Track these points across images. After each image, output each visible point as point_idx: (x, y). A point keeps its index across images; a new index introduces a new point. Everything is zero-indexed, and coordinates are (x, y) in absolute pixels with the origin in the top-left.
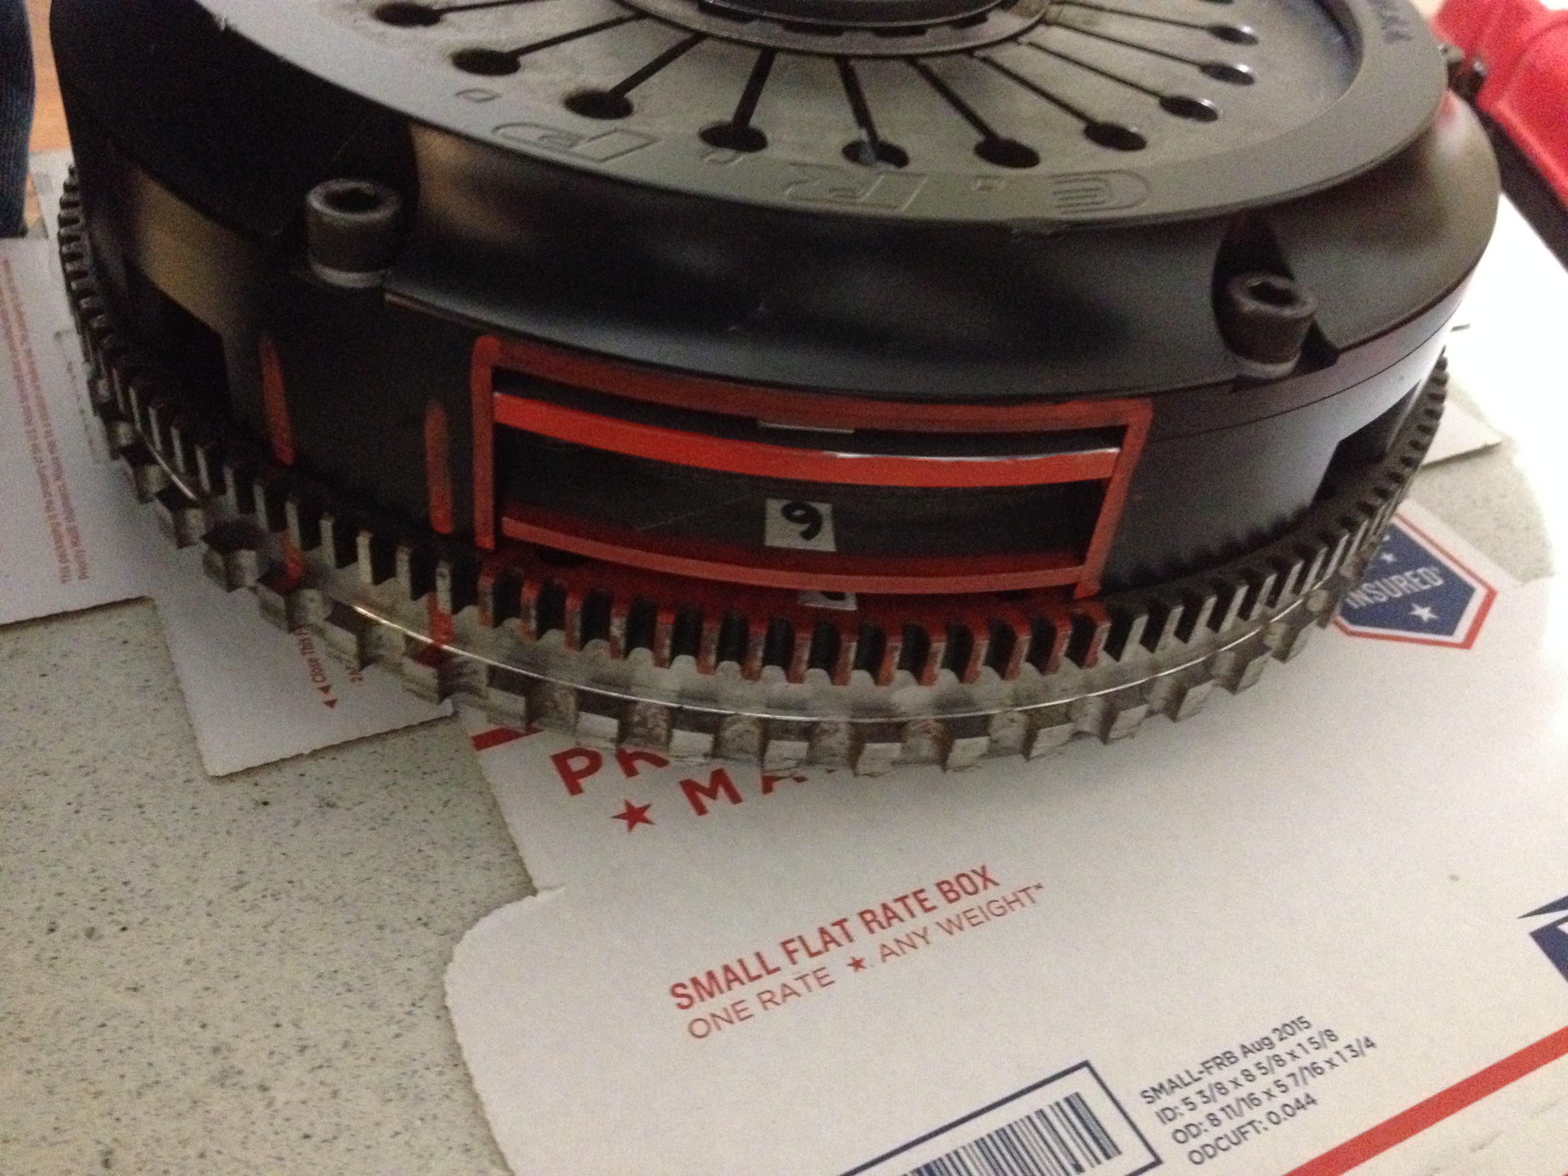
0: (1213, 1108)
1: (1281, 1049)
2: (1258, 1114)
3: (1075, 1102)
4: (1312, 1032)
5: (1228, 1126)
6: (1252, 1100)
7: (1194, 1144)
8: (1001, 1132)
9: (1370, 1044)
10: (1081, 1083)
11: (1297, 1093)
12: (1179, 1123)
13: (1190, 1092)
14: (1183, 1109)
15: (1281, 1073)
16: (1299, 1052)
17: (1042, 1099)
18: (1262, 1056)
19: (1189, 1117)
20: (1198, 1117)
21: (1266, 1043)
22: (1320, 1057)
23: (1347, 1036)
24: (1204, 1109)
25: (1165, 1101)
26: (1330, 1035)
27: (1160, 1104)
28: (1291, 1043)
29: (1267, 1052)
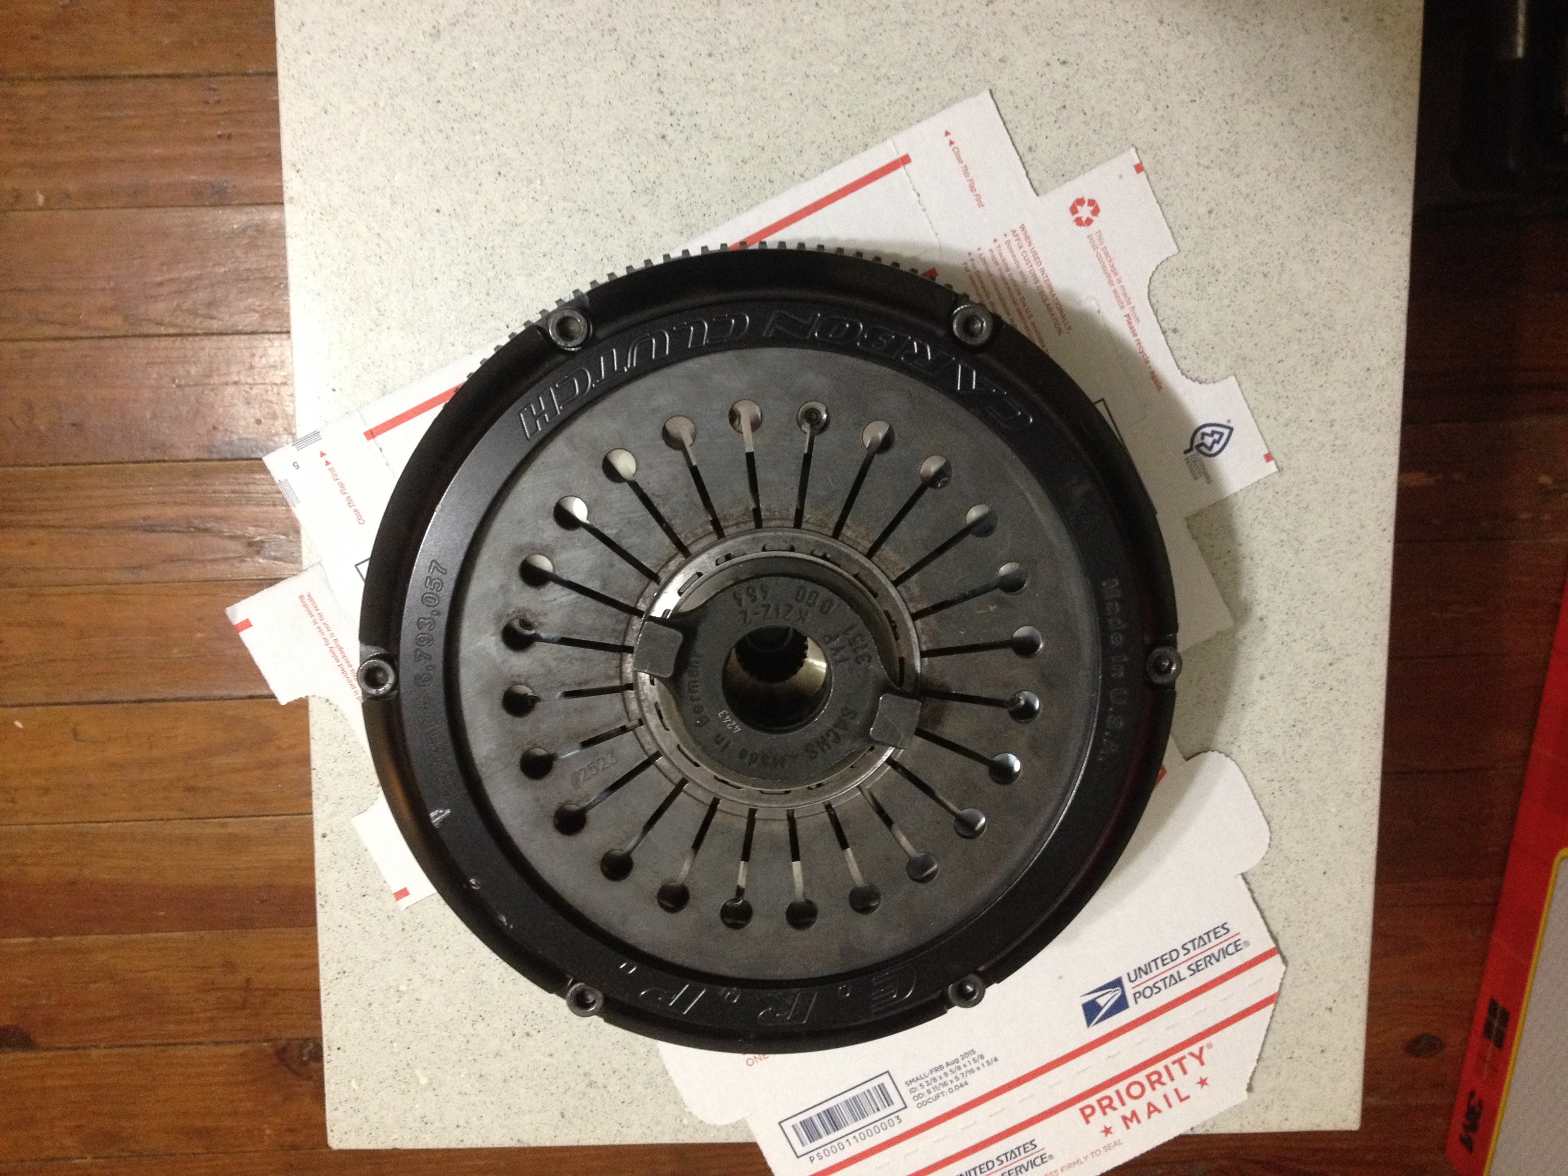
0: (930, 1087)
1: (961, 1064)
2: (946, 1089)
3: (882, 1087)
4: (975, 1056)
5: (933, 1094)
6: (945, 1084)
7: (920, 1101)
8: (854, 1098)
9: (996, 1060)
10: (885, 1079)
11: (962, 1081)
12: (916, 1093)
13: (923, 1082)
14: (919, 1088)
15: (958, 1073)
16: (967, 1064)
17: (869, 1086)
18: (953, 1067)
19: (920, 1091)
20: (924, 1091)
21: (957, 1061)
22: (974, 1066)
23: (988, 1057)
24: (926, 1088)
25: (914, 1085)
26: (982, 1057)
27: (911, 1087)
28: (965, 1061)
29: (956, 1065)
